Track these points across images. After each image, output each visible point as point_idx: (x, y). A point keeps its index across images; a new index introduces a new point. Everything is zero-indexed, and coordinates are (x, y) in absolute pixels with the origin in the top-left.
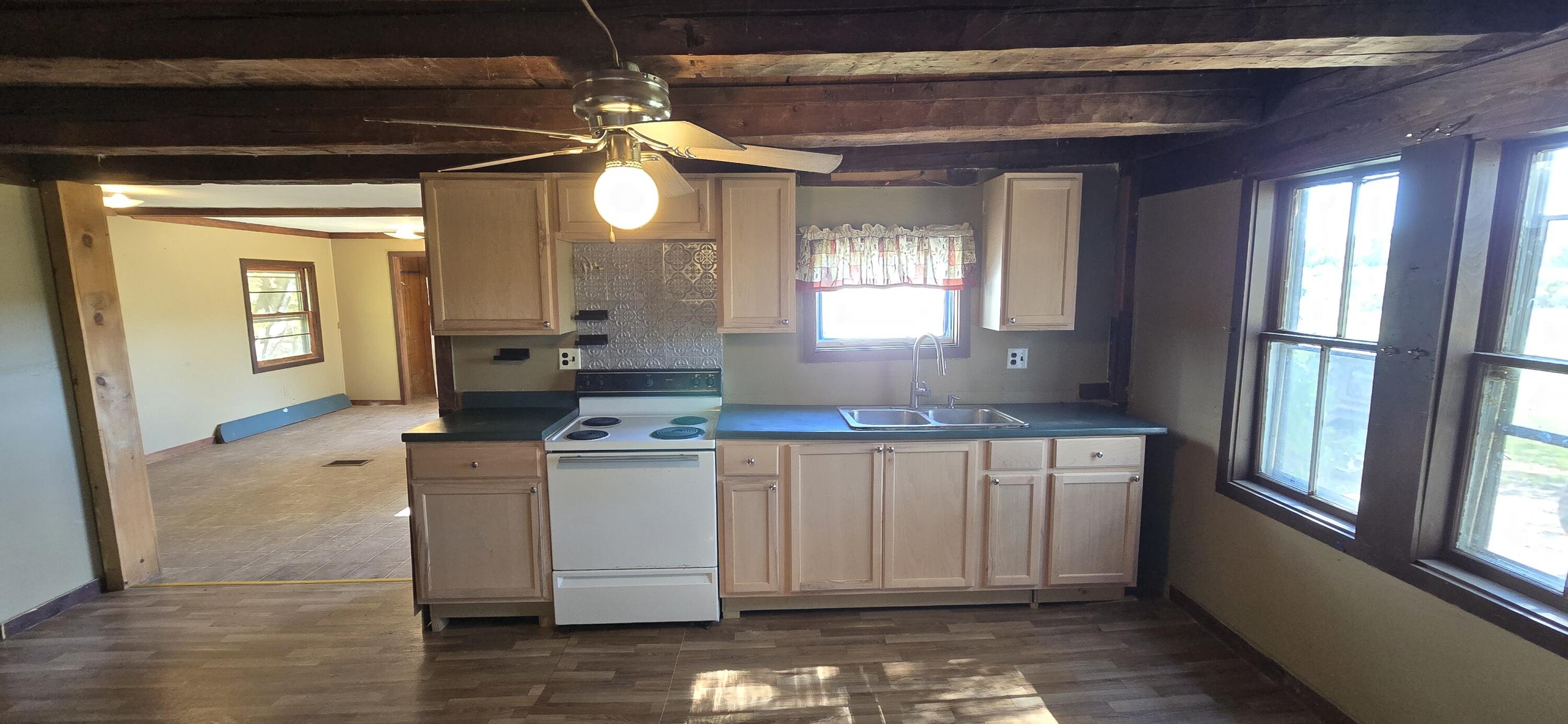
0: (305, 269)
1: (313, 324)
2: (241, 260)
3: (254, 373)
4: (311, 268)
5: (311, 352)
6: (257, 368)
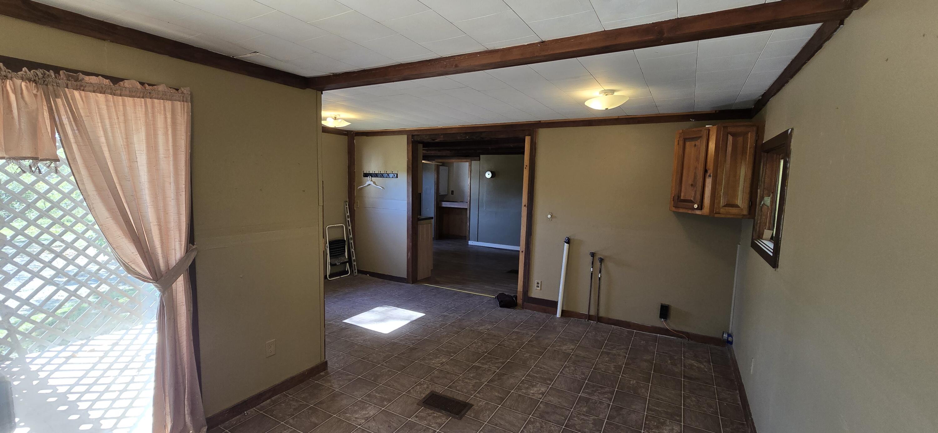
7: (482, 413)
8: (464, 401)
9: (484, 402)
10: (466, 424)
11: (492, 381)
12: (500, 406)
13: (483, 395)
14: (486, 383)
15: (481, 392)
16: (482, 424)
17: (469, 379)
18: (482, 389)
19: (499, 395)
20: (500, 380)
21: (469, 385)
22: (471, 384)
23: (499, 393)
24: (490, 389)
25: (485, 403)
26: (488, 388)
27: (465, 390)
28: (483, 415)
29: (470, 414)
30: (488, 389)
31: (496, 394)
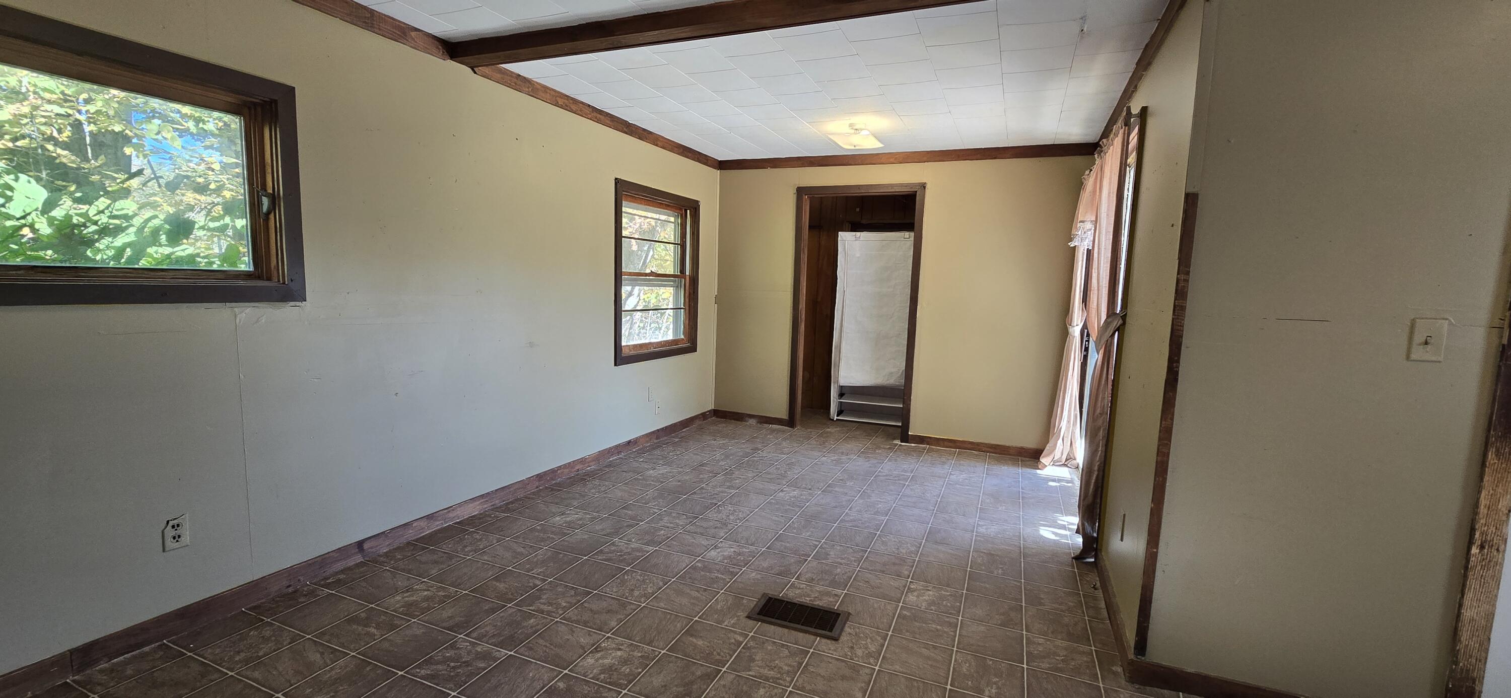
0: (688, 211)
1: (690, 294)
2: (617, 181)
3: (615, 365)
4: (696, 208)
5: (682, 337)
6: (621, 357)
7: (729, 604)
8: (764, 624)
9: (726, 623)
10: (753, 589)
11: (709, 677)
12: (697, 618)
13: (729, 638)
14: (724, 669)
15: (732, 646)
16: (728, 590)
17: (767, 679)
18: (731, 653)
19: (694, 640)
20: (686, 680)
21: (762, 660)
22: (760, 663)
23: (695, 646)
24: (715, 653)
25: (724, 622)
26: (718, 657)
27: (769, 648)
28: (727, 602)
29: (752, 602)
30: (719, 654)
31: (700, 643)
